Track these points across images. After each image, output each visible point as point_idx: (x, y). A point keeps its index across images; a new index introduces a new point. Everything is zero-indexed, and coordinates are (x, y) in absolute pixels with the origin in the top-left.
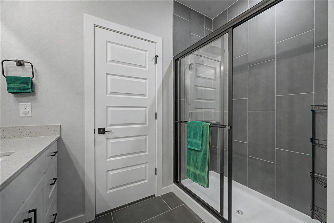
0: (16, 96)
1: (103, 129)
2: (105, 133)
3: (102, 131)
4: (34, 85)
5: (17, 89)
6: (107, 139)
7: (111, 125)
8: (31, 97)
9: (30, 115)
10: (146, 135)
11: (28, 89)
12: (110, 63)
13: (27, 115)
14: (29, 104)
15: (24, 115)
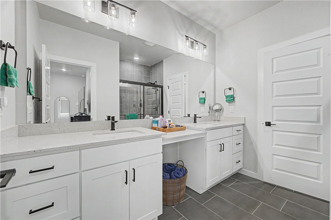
0: (229, 104)
1: (270, 123)
2: (270, 126)
3: (268, 124)
4: (235, 97)
5: (228, 100)
6: (273, 130)
7: (276, 120)
8: (233, 104)
9: (233, 112)
10: (320, 134)
11: (232, 100)
12: (275, 74)
13: (232, 112)
14: (233, 107)
15: (231, 112)
